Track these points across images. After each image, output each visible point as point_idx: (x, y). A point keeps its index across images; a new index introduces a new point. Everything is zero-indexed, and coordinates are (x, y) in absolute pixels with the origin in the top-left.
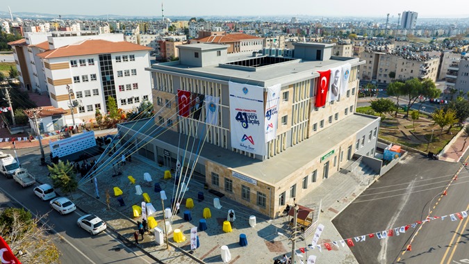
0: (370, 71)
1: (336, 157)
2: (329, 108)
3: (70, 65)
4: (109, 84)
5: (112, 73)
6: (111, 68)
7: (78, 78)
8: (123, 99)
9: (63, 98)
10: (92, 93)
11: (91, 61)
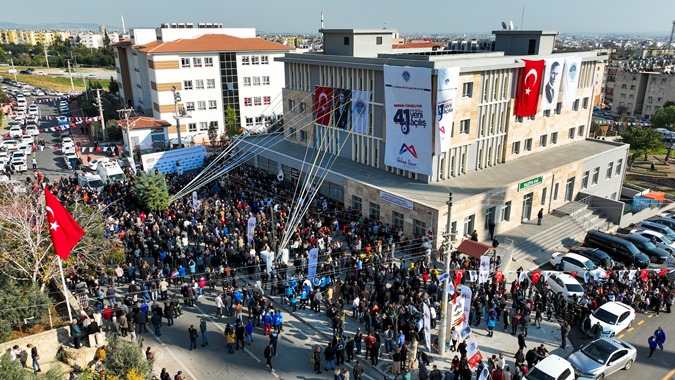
0: (631, 101)
1: (545, 190)
2: (541, 121)
3: (181, 63)
4: (231, 94)
5: (236, 79)
6: (235, 72)
7: (190, 83)
8: (249, 117)
9: (168, 109)
10: (208, 106)
11: (209, 62)
